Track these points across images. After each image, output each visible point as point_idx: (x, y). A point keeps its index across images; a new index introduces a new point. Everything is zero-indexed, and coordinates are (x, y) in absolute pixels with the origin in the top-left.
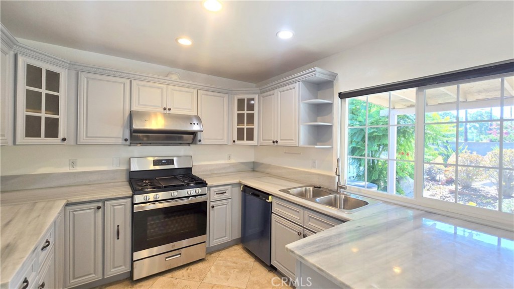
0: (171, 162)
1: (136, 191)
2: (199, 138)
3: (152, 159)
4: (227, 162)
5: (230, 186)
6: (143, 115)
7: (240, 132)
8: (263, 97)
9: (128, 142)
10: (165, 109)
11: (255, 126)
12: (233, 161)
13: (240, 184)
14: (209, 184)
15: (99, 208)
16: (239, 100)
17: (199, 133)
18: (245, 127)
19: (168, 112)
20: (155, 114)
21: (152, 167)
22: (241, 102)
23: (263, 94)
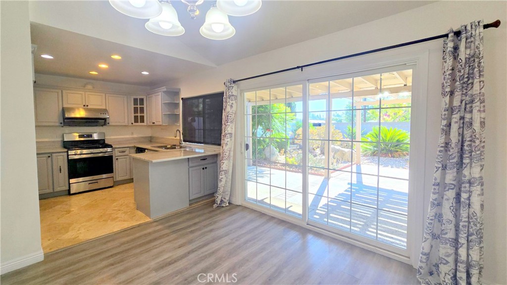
0: (91, 136)
1: (69, 149)
2: (107, 122)
3: (78, 134)
4: (131, 136)
5: (128, 148)
6: (71, 110)
7: (136, 118)
8: (149, 97)
9: (62, 125)
10: (84, 106)
11: (145, 115)
12: (135, 136)
13: (135, 147)
14: (114, 146)
15: (49, 157)
16: (134, 99)
17: (107, 119)
18: (139, 115)
19: (87, 107)
20: (78, 108)
21: (77, 139)
22: (135, 100)
23: (149, 96)
